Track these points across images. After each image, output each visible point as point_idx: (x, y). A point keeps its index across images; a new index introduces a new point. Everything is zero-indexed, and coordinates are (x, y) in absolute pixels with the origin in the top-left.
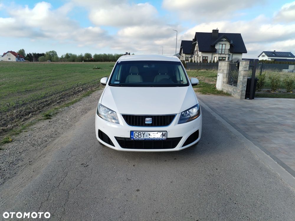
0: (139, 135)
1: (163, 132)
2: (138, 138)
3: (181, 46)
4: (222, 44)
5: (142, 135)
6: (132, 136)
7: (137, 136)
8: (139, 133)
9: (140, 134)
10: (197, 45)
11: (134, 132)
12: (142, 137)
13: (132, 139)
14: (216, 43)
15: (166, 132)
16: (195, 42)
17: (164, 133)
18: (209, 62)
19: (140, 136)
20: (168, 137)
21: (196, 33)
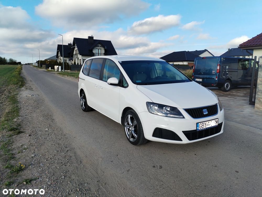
3: (58, 49)
4: (98, 49)
5: (204, 125)
7: (201, 127)
8: (202, 123)
10: (76, 49)
11: (199, 124)
12: (204, 127)
13: (198, 130)
14: (93, 48)
16: (74, 47)
20: (219, 123)
21: (74, 38)
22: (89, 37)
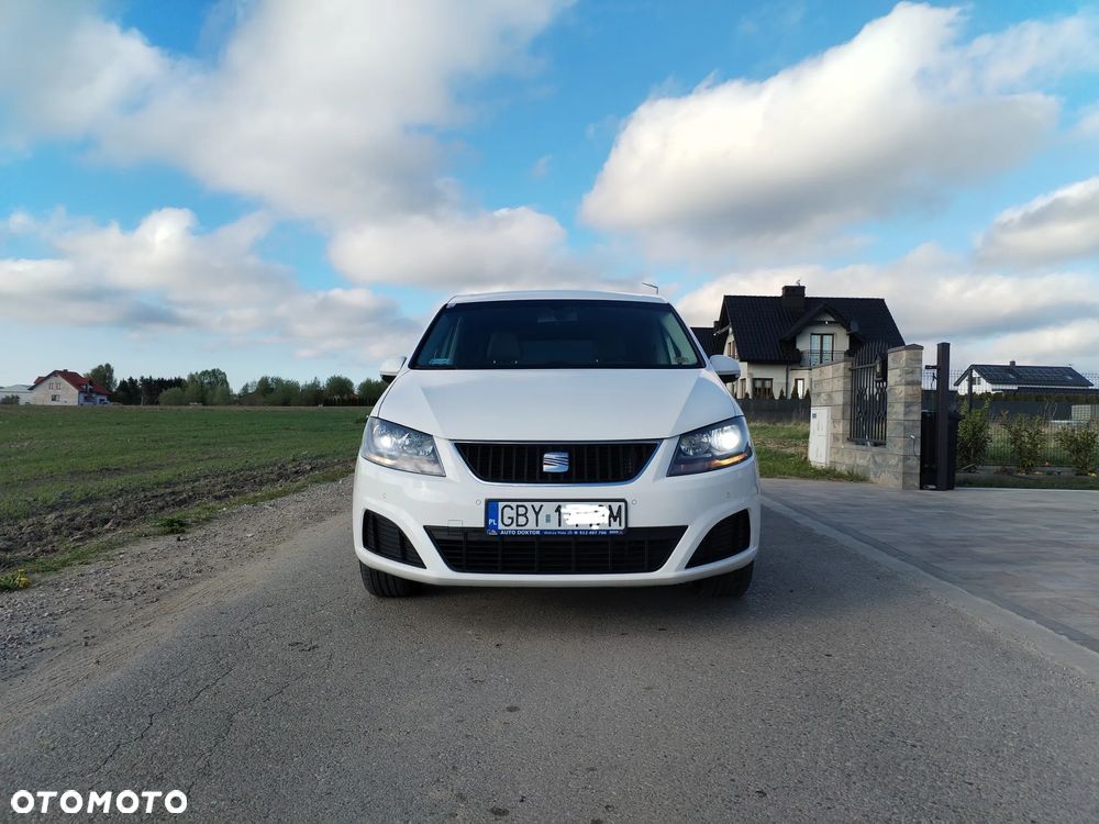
0: (518, 515)
1: (612, 504)
2: (514, 527)
4: (822, 335)
5: (531, 515)
6: (490, 521)
7: (512, 519)
8: (518, 506)
9: (522, 511)
10: (731, 339)
11: (501, 505)
12: (531, 526)
13: (494, 533)
14: (799, 332)
15: (623, 504)
16: (724, 330)
17: (615, 506)
18: (777, 397)
19: (522, 520)
20: (631, 525)
21: (726, 297)
22: (786, 289)
